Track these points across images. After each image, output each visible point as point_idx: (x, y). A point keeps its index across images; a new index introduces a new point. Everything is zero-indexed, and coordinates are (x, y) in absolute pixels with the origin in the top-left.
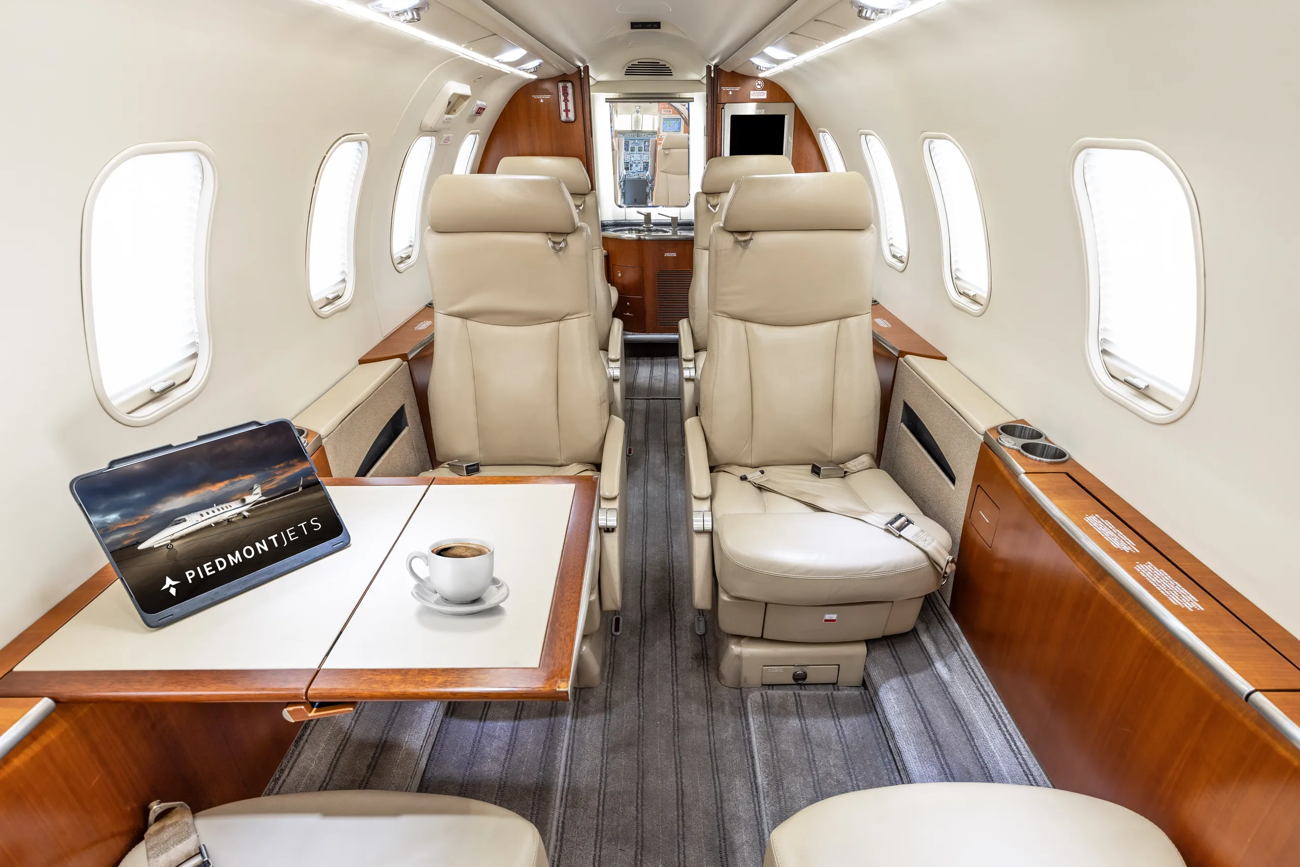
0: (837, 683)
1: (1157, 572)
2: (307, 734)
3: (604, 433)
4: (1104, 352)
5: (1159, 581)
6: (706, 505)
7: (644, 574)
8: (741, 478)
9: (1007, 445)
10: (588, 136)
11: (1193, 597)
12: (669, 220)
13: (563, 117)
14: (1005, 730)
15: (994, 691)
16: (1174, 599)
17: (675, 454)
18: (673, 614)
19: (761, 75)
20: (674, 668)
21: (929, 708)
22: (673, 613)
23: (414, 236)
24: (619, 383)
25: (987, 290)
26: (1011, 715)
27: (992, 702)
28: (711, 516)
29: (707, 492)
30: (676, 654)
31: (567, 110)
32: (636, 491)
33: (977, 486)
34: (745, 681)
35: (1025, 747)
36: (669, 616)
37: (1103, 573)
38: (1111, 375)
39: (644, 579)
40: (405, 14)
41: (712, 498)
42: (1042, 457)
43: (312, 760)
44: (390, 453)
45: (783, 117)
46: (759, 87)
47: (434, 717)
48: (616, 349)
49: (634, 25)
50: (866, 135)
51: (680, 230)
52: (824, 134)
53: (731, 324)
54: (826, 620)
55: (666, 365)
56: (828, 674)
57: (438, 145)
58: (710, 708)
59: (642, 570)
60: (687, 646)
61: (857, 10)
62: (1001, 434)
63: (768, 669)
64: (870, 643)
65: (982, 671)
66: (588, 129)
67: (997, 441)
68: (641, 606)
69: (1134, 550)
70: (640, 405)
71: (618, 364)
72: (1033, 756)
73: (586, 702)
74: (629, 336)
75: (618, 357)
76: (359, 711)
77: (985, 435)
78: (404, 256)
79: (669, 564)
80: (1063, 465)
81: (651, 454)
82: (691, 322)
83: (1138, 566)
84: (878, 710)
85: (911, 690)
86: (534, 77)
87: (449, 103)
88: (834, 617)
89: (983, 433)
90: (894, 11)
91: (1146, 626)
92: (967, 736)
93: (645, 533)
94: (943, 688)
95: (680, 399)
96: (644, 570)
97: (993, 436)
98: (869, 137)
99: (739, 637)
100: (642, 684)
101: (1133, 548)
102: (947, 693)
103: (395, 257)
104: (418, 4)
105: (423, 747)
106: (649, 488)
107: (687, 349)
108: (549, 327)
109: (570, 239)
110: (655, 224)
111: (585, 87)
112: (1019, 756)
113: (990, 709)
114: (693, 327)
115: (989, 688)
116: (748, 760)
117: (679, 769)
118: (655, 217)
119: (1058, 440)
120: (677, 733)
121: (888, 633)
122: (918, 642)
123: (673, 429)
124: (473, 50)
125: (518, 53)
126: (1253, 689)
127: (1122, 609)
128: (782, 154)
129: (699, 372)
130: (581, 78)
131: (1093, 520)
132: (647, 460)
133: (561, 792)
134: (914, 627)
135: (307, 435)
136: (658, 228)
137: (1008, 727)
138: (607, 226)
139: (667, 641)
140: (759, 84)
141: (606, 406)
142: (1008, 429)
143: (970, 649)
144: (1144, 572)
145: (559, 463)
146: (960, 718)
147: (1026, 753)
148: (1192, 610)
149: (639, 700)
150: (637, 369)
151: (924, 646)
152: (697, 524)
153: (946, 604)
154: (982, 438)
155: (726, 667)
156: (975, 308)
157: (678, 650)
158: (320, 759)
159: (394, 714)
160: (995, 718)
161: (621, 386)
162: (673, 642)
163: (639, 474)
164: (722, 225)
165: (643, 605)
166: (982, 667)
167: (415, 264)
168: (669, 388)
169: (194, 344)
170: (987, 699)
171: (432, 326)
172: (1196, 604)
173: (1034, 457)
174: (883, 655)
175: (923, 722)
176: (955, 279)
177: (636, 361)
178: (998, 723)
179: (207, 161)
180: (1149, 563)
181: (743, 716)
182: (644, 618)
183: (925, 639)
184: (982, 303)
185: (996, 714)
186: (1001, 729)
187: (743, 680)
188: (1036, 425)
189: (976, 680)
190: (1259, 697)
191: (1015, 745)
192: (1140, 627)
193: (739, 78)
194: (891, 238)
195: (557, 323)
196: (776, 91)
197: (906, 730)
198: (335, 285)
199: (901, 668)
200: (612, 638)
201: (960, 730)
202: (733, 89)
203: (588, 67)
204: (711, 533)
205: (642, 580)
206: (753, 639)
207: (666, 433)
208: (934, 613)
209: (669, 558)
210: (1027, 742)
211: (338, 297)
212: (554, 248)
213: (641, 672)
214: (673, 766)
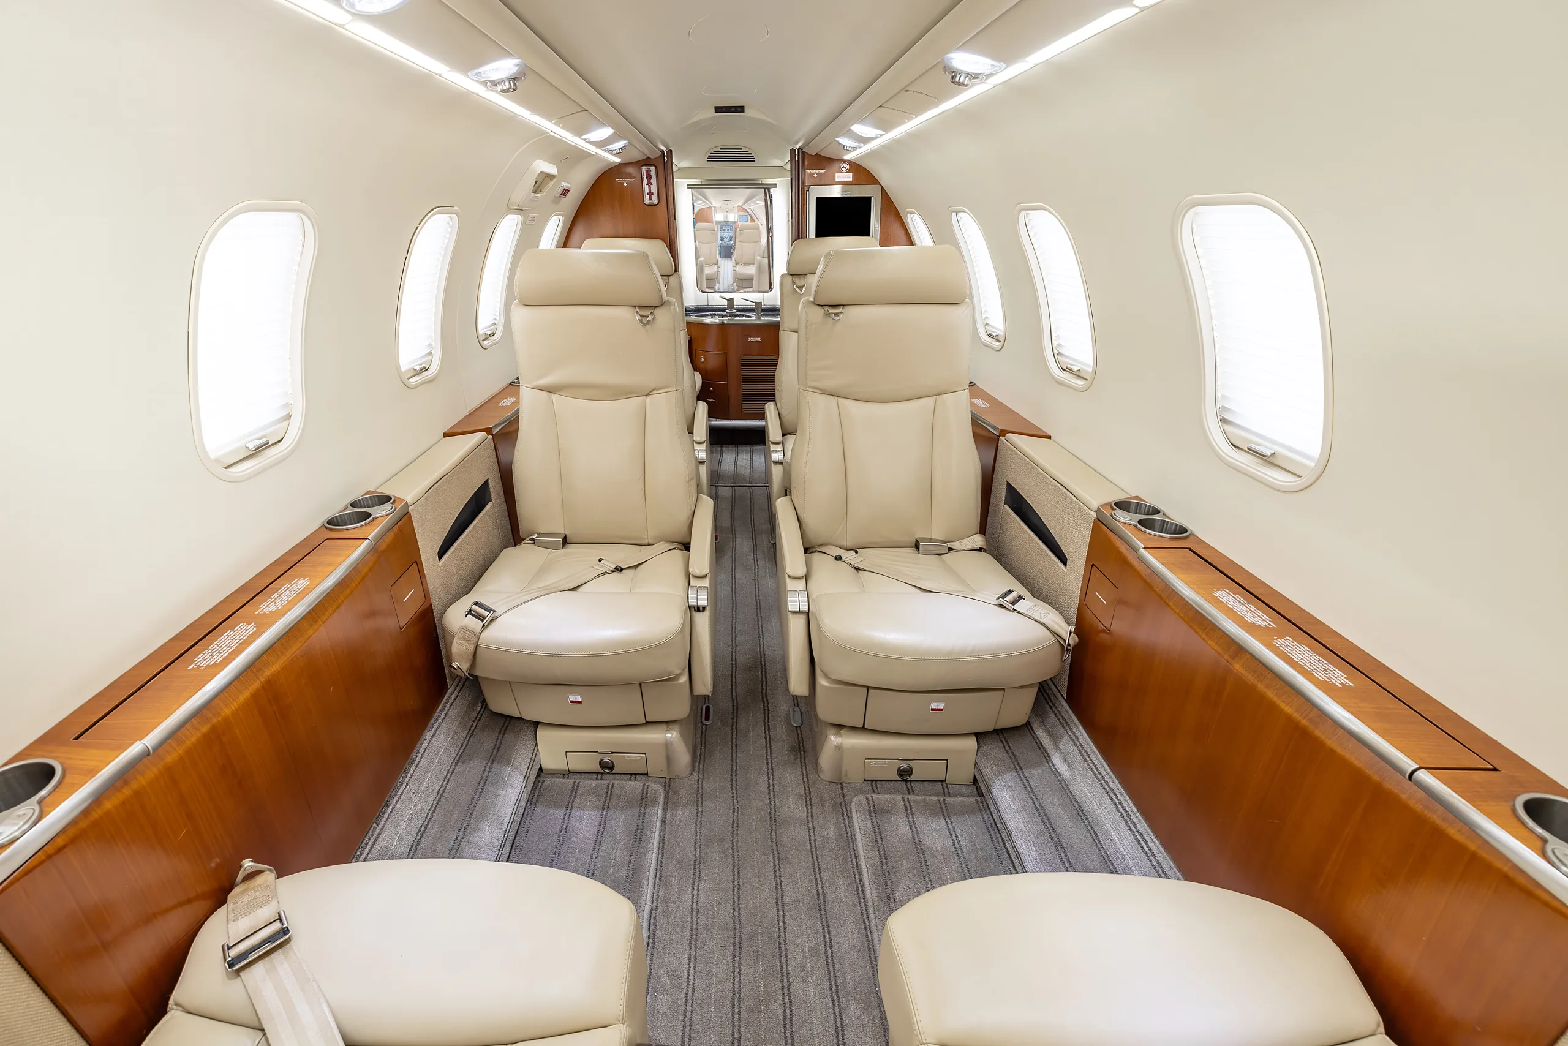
0: (945, 781)
1: (1298, 648)
2: (389, 811)
3: (692, 512)
4: (1224, 421)
5: (1300, 656)
6: (801, 585)
7: (734, 663)
8: (836, 557)
9: (1124, 520)
10: (672, 218)
11: (1340, 673)
12: (753, 305)
13: (647, 200)
14: (1134, 830)
15: (1120, 788)
16: (1320, 674)
17: (764, 541)
18: (766, 705)
19: (847, 157)
20: (769, 761)
21: (1049, 808)
22: (766, 702)
23: (498, 314)
24: (705, 466)
25: (1092, 364)
26: (1140, 813)
27: (1118, 800)
28: (806, 596)
29: (801, 571)
30: (771, 746)
31: (650, 193)
32: (724, 577)
33: (1091, 566)
34: (846, 775)
35: (1158, 849)
36: (762, 706)
37: (1238, 650)
38: (1232, 445)
39: (734, 668)
40: (503, 83)
41: (807, 577)
42: (1161, 532)
43: (393, 839)
44: (474, 527)
45: (869, 199)
46: (844, 169)
47: (518, 802)
48: (701, 432)
49: (718, 109)
50: (957, 212)
51: (764, 315)
52: (913, 214)
53: (822, 399)
54: (932, 710)
55: (752, 452)
56: (936, 771)
57: (524, 223)
58: (809, 803)
59: (732, 658)
60: (781, 734)
61: (950, 76)
62: (1115, 509)
63: (871, 762)
64: (978, 735)
65: (1106, 766)
66: (671, 212)
67: (1112, 516)
68: (732, 695)
69: (1271, 625)
70: (725, 492)
71: (704, 446)
72: (1168, 859)
73: (676, 793)
74: (713, 423)
75: (704, 439)
76: (441, 792)
77: (1098, 511)
78: (489, 333)
79: (761, 652)
80: (1185, 541)
81: (738, 541)
82: (778, 405)
83: (1276, 641)
84: (993, 809)
85: (1028, 788)
86: (618, 160)
87: (536, 182)
88: (941, 706)
89: (1096, 509)
90: (988, 76)
91: (1289, 705)
92: (1092, 837)
93: (734, 621)
94: (1063, 786)
95: (767, 486)
96: (734, 658)
97: (1107, 512)
98: (961, 214)
99: (839, 727)
100: (736, 776)
101: (1270, 623)
102: (1067, 791)
103: (480, 332)
104: (514, 74)
105: (507, 833)
106: (737, 575)
107: (774, 432)
108: (635, 402)
109: (657, 312)
110: (738, 310)
111: (669, 172)
112: (1152, 858)
113: (1117, 807)
114: (780, 411)
115: (1116, 785)
116: (852, 859)
117: (778, 867)
118: (738, 303)
119: (1177, 517)
120: (774, 828)
121: (999, 726)
122: (1033, 737)
123: (760, 518)
124: (562, 128)
125: (606, 132)
126: (1417, 766)
127: (1261, 687)
128: (869, 236)
129: (789, 454)
130: (664, 162)
131: (1223, 595)
132: (734, 548)
133: (653, 887)
134: (1028, 721)
135: (394, 502)
136: (742, 313)
137: (1139, 827)
138: (689, 311)
139: (761, 730)
140: (844, 166)
141: (694, 483)
142: (1122, 505)
143: (1091, 743)
144: (1283, 646)
145: (646, 542)
146: (1084, 818)
147: (1160, 855)
148: (1340, 686)
149: (733, 793)
150: (721, 457)
151: (1040, 742)
152: (792, 606)
153: (1062, 695)
154: (1094, 515)
155: (826, 759)
156: (1081, 382)
157: (772, 741)
158: (401, 839)
159: (476, 797)
160: (1123, 817)
161: (706, 468)
162: (767, 733)
163: (727, 560)
164: (812, 299)
165: (734, 694)
166: (1106, 762)
167: (498, 341)
168: (756, 476)
169: (286, 405)
170: (1114, 797)
171: (517, 402)
172: (1345, 679)
173: (1153, 533)
174: (994, 749)
175: (1043, 821)
176: (1058, 355)
177: (720, 448)
178: (1127, 823)
179: (309, 223)
180: (1288, 638)
181: (845, 812)
182: (735, 707)
183: (1041, 733)
184: (1086, 378)
185: (1123, 813)
186: (1130, 829)
187: (843, 774)
188: (1151, 500)
189: (1100, 777)
190: (1423, 776)
191: (1148, 847)
192: (1283, 705)
193: (824, 161)
194: (986, 317)
195: (645, 397)
196: (861, 173)
197: (1025, 830)
198: (422, 357)
199: (1016, 764)
200: (702, 727)
201: (1085, 832)
202: (818, 171)
203: (671, 151)
204: (808, 613)
205: (732, 668)
206: (853, 729)
207: (752, 521)
208: (1049, 705)
209: (760, 646)
210: (1161, 843)
211: (425, 369)
212: (641, 321)
213: (734, 764)
214: (771, 863)
